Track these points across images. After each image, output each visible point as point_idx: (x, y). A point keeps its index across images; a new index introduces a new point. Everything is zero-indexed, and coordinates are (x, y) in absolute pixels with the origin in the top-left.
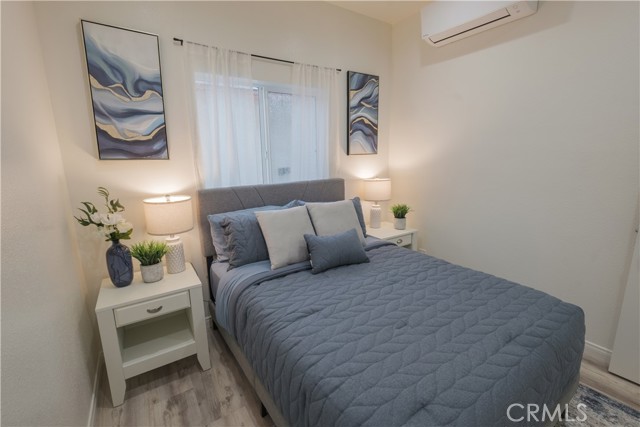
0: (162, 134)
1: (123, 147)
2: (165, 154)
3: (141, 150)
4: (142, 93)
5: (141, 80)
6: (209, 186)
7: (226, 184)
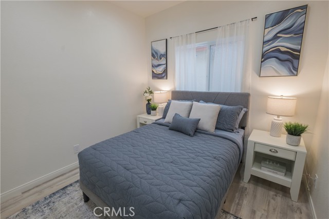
0: (166, 71)
1: (157, 75)
2: (165, 77)
3: (160, 76)
4: (161, 59)
5: (161, 55)
6: (177, 89)
7: (183, 89)
